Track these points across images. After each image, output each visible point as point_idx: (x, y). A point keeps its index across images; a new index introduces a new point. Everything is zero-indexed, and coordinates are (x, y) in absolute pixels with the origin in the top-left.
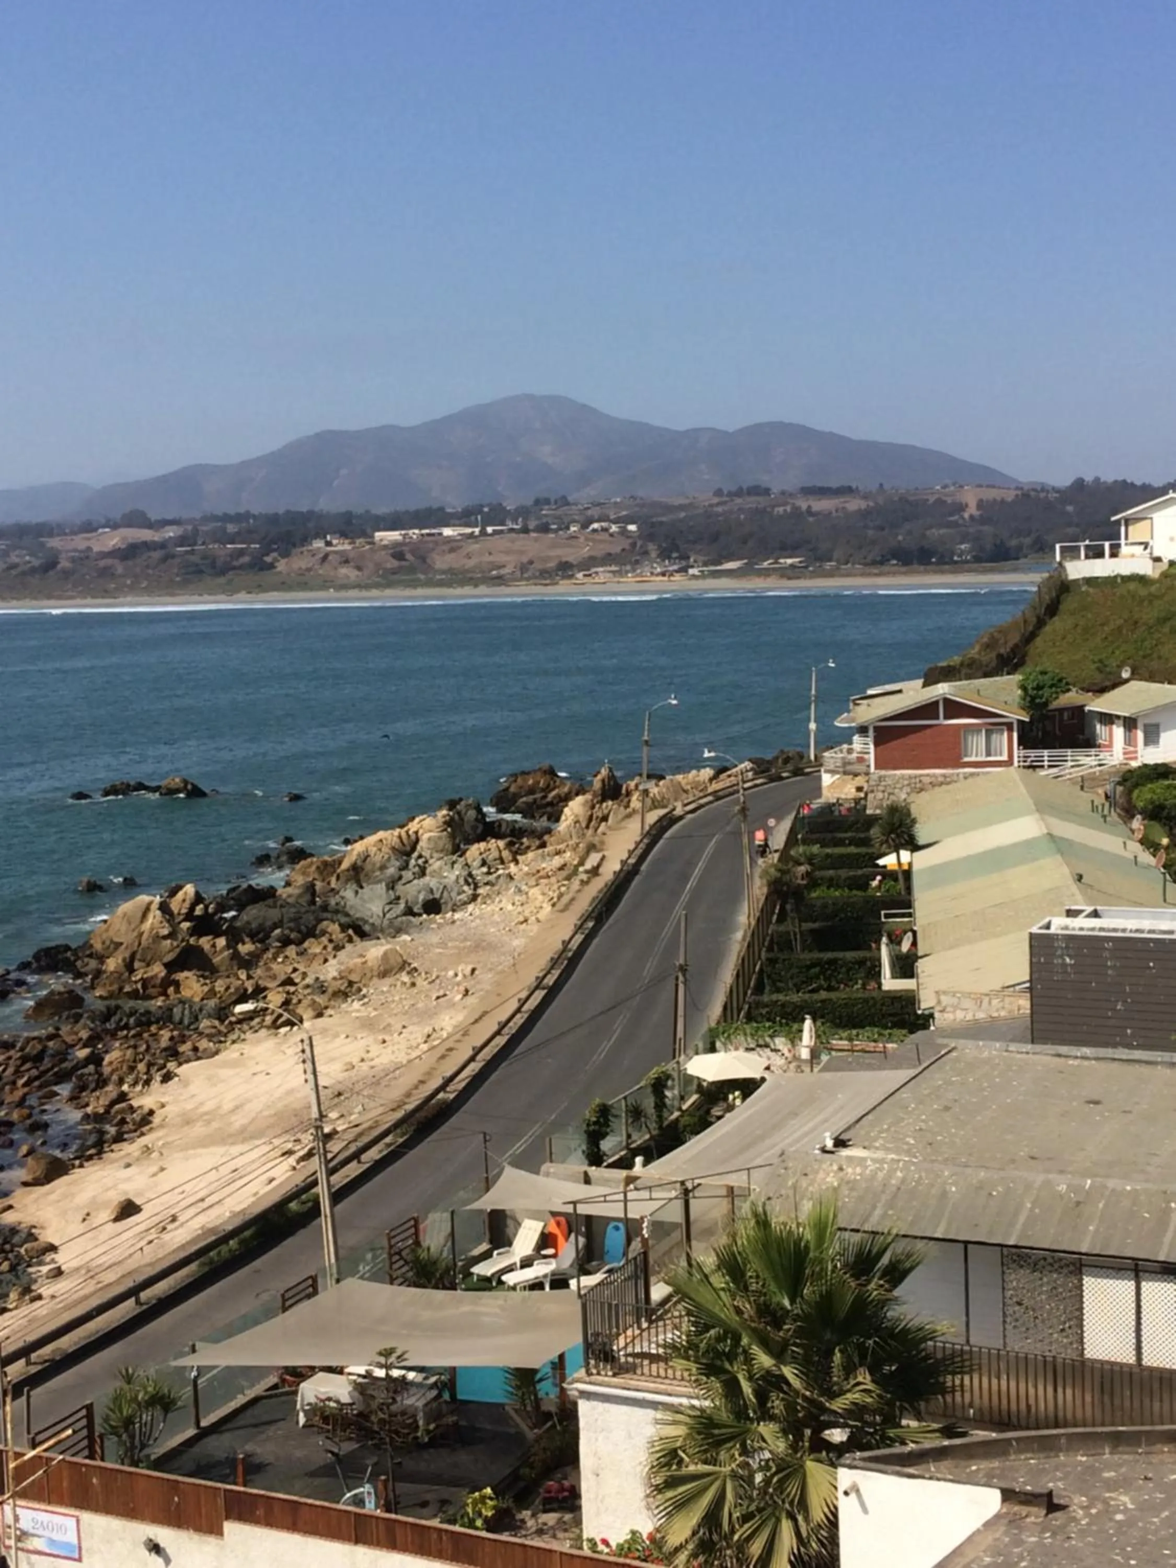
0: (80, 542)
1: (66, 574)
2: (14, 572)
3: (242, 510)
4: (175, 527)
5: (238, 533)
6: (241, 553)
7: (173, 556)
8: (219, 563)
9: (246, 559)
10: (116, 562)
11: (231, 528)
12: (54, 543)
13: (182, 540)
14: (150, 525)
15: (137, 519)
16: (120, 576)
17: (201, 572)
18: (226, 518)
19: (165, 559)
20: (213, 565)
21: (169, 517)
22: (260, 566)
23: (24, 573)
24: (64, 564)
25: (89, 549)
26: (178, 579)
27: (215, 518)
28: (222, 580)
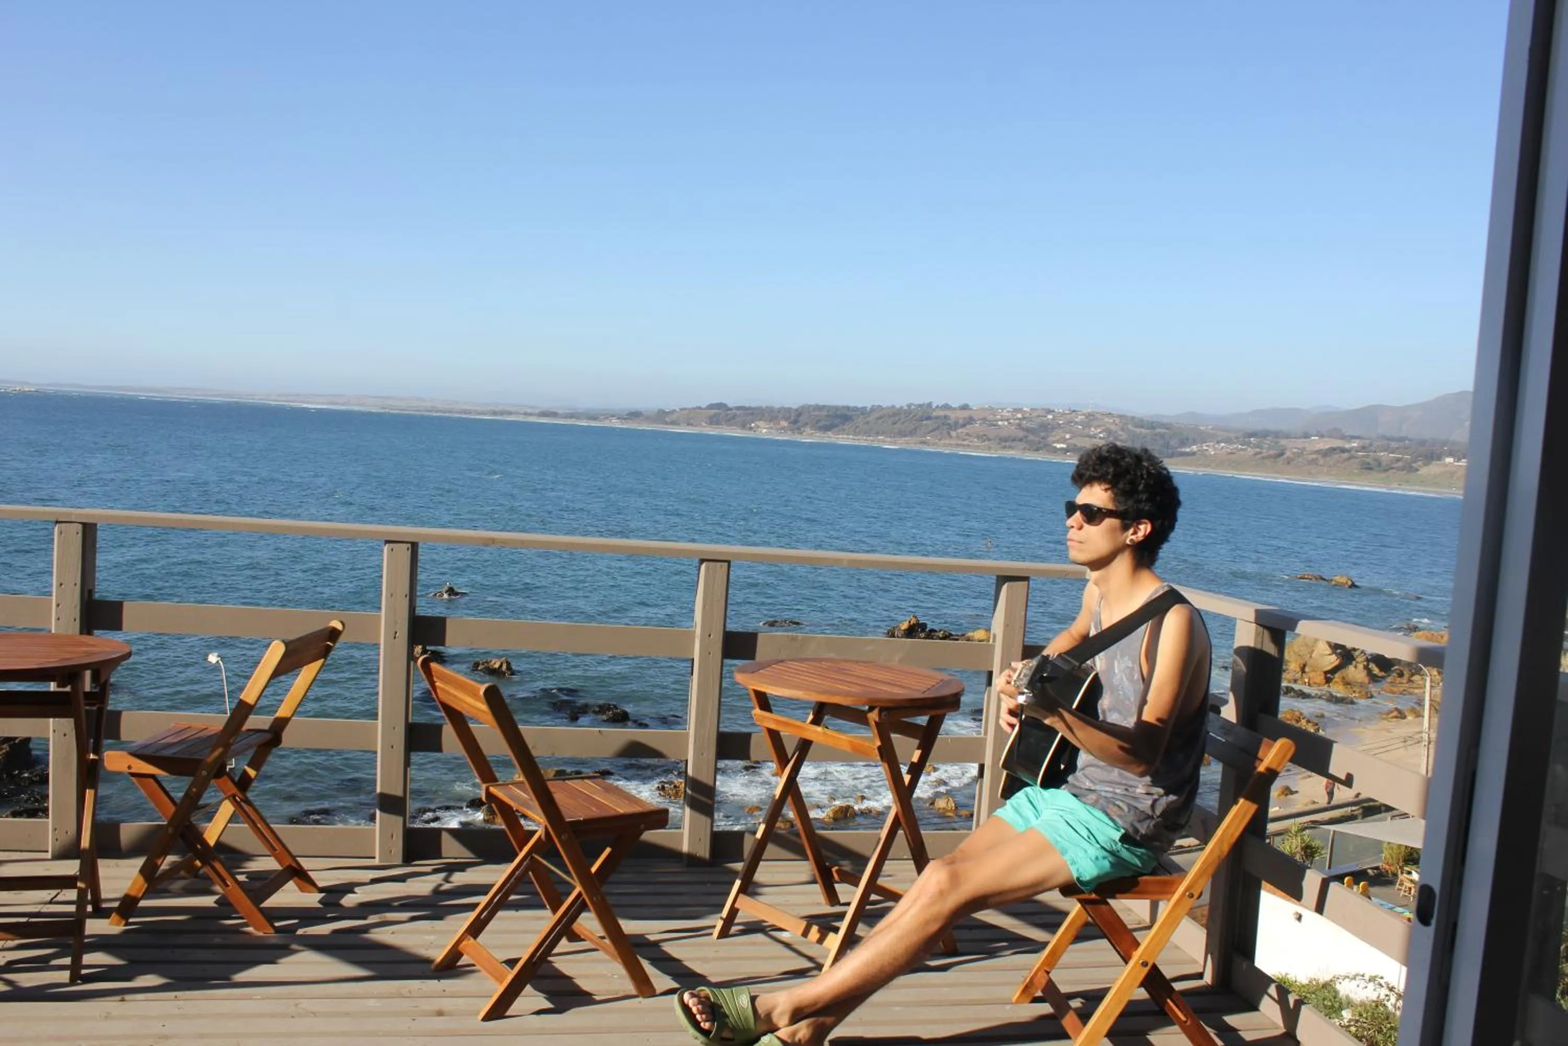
0: (1300, 443)
1: (1289, 462)
2: (1259, 456)
3: (1403, 434)
4: (1358, 441)
5: (1398, 448)
6: (1398, 460)
7: (1356, 457)
8: (1384, 464)
9: (1400, 464)
10: (1319, 457)
11: (1394, 445)
12: (1283, 442)
13: (1363, 448)
14: (1343, 437)
15: (1336, 434)
16: (1321, 466)
17: (1371, 469)
18: (1391, 439)
19: (1349, 459)
20: (1380, 465)
21: (1356, 434)
22: (1410, 468)
23: (1263, 458)
24: (1288, 454)
25: (1304, 449)
26: (1356, 471)
27: (1384, 438)
28: (1384, 475)
